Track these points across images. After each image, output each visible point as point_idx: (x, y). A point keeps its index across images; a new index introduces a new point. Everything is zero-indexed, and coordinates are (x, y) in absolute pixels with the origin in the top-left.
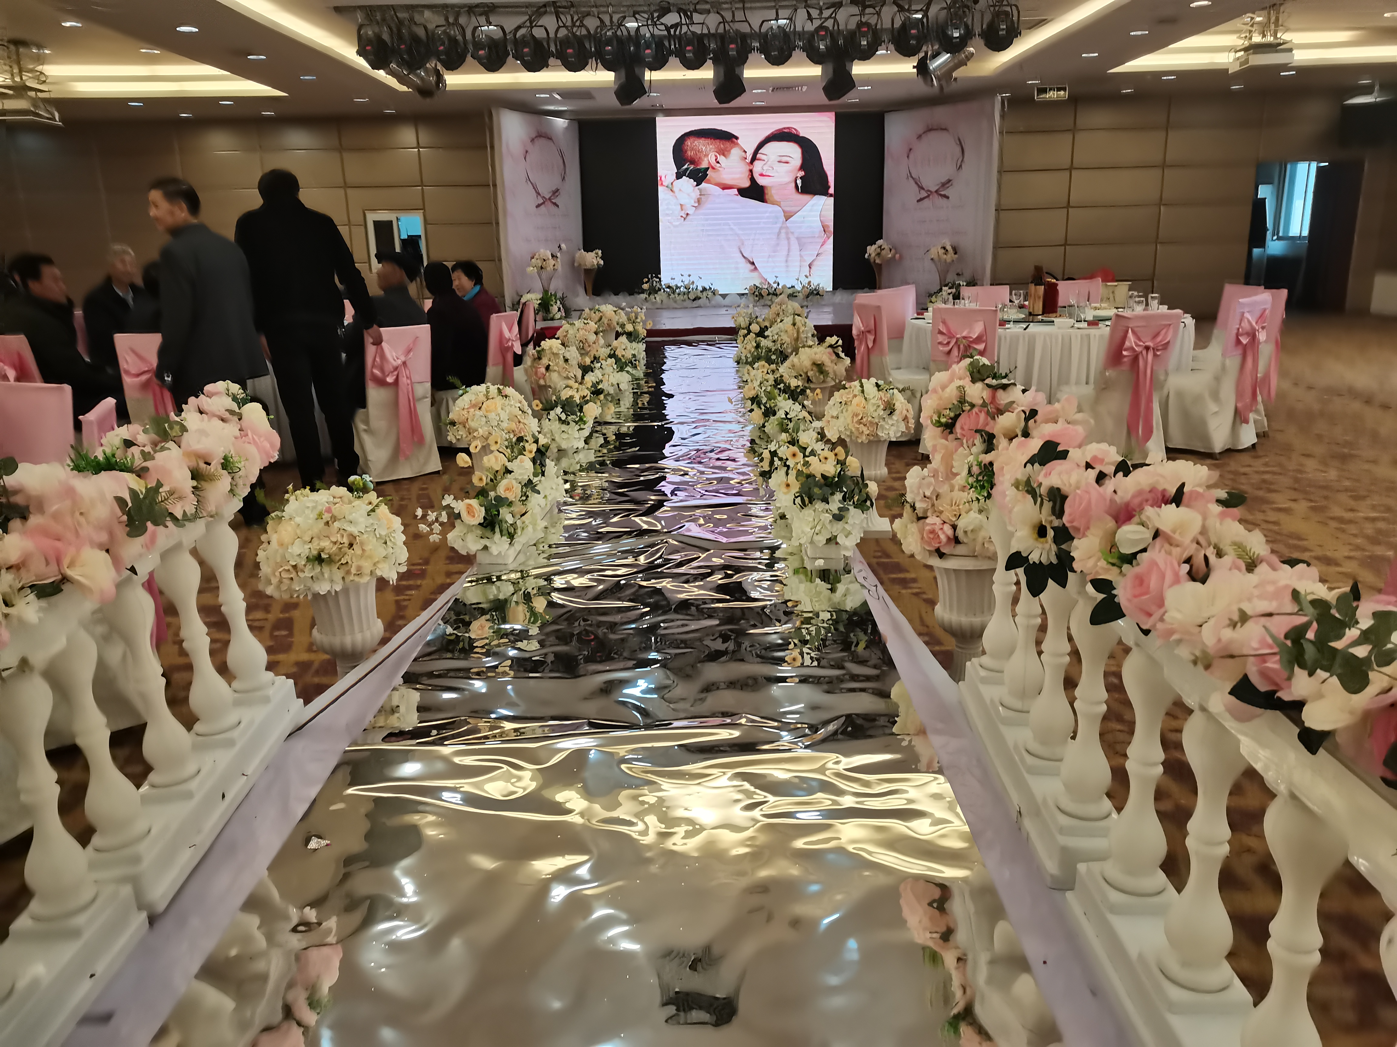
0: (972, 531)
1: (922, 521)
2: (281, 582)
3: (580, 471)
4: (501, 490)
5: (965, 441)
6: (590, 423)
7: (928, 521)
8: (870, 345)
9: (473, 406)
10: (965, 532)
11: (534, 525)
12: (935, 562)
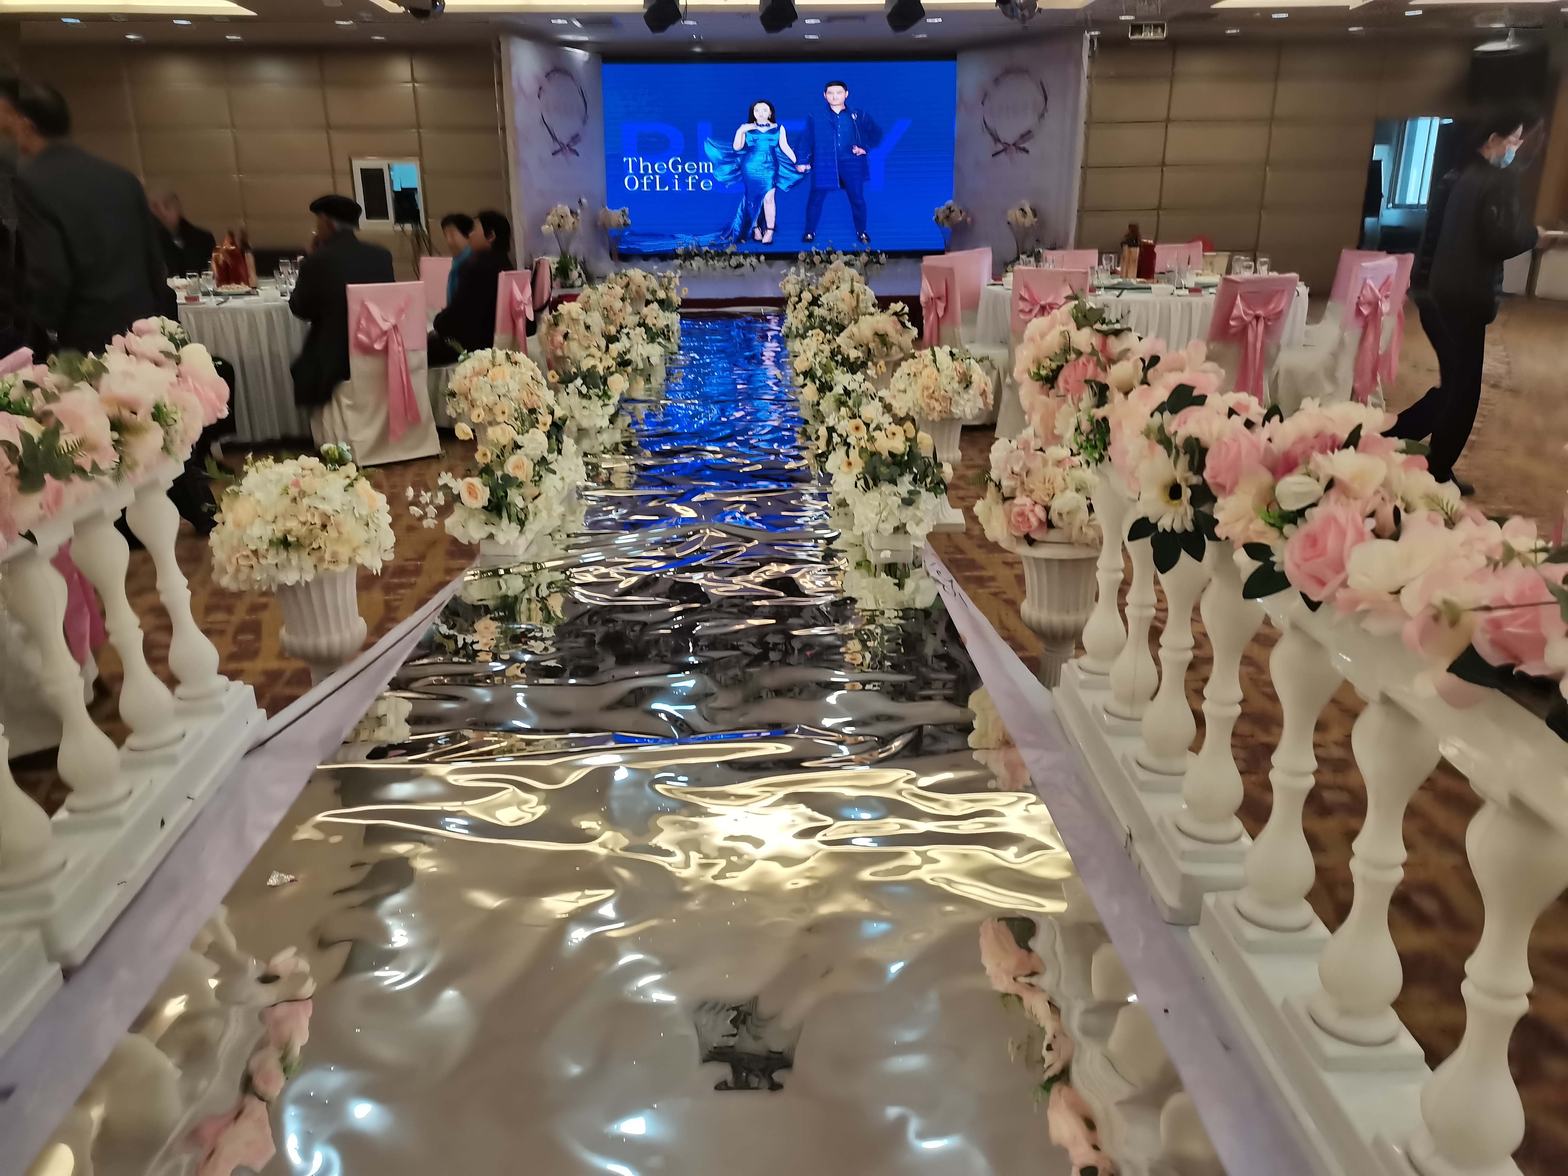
0: (1068, 513)
1: (1008, 503)
2: (238, 570)
3: (603, 453)
4: (510, 468)
5: (1069, 397)
6: (616, 399)
7: (1016, 501)
8: (941, 314)
9: (477, 374)
10: (1060, 514)
11: (550, 511)
12: (1024, 551)
